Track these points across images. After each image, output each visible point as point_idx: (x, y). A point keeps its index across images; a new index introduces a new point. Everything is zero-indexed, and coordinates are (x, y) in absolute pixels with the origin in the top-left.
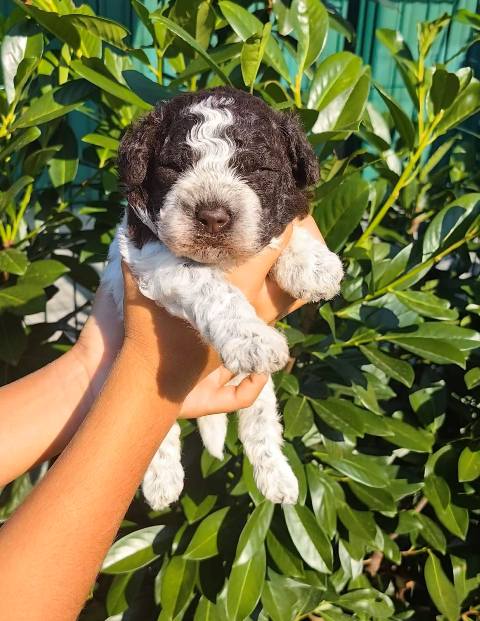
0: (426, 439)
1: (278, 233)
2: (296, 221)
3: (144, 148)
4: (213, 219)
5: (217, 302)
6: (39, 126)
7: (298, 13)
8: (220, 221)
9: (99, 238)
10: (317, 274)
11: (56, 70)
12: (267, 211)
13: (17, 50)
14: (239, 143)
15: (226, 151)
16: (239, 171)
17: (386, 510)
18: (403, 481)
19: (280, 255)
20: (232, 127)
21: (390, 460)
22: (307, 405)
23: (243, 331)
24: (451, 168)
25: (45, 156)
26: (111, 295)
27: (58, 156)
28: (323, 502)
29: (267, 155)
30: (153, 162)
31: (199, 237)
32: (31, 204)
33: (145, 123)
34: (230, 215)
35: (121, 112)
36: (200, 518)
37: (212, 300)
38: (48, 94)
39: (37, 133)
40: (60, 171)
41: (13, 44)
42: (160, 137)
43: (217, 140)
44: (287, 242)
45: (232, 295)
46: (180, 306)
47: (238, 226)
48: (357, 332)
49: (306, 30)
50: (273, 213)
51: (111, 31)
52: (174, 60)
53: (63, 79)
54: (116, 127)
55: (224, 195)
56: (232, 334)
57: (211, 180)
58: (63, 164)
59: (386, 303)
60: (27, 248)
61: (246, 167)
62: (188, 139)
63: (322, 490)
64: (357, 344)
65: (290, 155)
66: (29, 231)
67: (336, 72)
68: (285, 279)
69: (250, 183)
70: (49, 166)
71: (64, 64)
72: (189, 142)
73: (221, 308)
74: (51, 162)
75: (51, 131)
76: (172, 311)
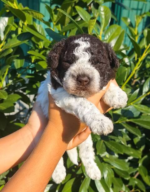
0: (139, 154)
1: (105, 85)
2: (111, 80)
3: (58, 55)
4: (83, 81)
5: (86, 108)
6: (12, 48)
7: (101, 11)
8: (86, 81)
9: (32, 86)
10: (119, 99)
11: (17, 29)
12: (102, 78)
13: (5, 22)
14: (92, 54)
15: (88, 56)
16: (92, 64)
17: (126, 177)
18: (132, 168)
19: (106, 92)
20: (90, 48)
21: (127, 160)
22: (103, 143)
23: (97, 119)
24: (146, 64)
25: (13, 58)
26: (40, 106)
27: (18, 58)
28: (108, 176)
29: (102, 58)
30: (61, 60)
31: (78, 87)
32: (8, 75)
33: (58, 46)
34: (89, 79)
35: (39, 44)
36: (66, 181)
37: (85, 107)
38: (15, 37)
39: (12, 50)
40: (18, 63)
41: (3, 20)
42: (63, 51)
43: (84, 53)
44: (108, 88)
45: (92, 106)
46: (72, 110)
47: (92, 83)
48: (120, 118)
49: (103, 17)
50: (104, 79)
51: (38, 16)
52: (57, 26)
53: (20, 32)
54: (37, 48)
55: (87, 72)
56: (94, 120)
57: (82, 67)
58: (19, 61)
59: (129, 109)
60: (6, 90)
61: (95, 62)
62: (74, 52)
63: (107, 172)
64: (120, 122)
65: (109, 58)
66: (6, 84)
67: (113, 31)
68: (107, 100)
69: (96, 68)
70: (14, 62)
71: (20, 27)
72: (74, 53)
73: (88, 110)
74: (15, 60)
75: (15, 49)
76: (68, 111)
